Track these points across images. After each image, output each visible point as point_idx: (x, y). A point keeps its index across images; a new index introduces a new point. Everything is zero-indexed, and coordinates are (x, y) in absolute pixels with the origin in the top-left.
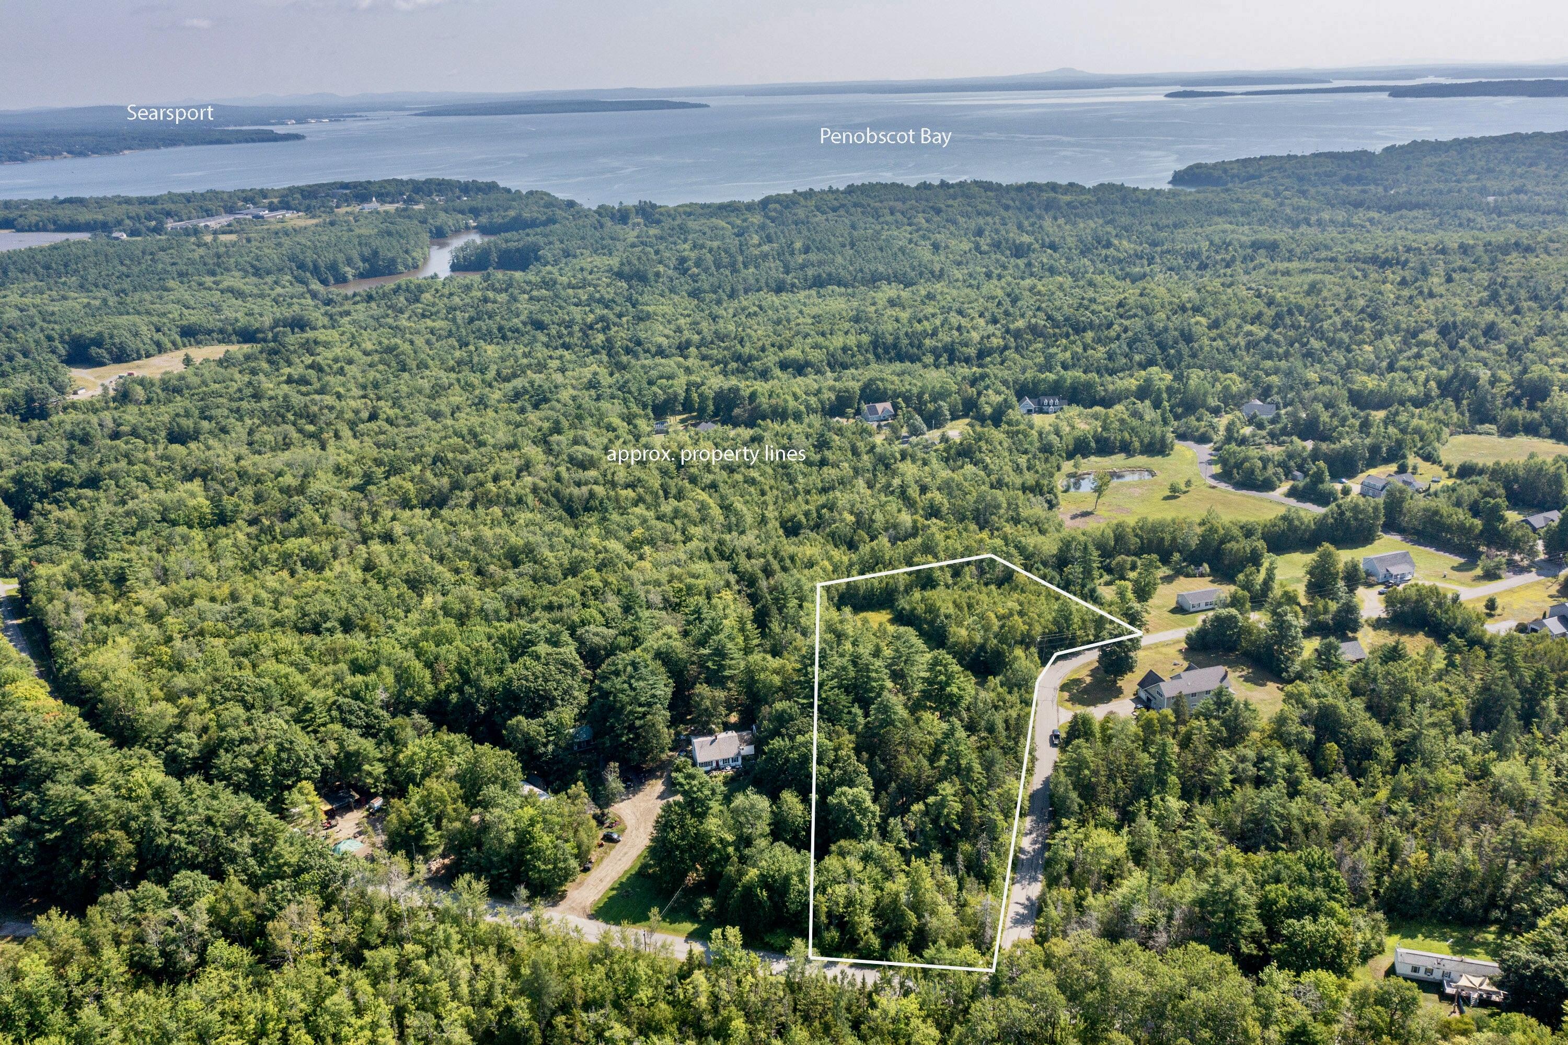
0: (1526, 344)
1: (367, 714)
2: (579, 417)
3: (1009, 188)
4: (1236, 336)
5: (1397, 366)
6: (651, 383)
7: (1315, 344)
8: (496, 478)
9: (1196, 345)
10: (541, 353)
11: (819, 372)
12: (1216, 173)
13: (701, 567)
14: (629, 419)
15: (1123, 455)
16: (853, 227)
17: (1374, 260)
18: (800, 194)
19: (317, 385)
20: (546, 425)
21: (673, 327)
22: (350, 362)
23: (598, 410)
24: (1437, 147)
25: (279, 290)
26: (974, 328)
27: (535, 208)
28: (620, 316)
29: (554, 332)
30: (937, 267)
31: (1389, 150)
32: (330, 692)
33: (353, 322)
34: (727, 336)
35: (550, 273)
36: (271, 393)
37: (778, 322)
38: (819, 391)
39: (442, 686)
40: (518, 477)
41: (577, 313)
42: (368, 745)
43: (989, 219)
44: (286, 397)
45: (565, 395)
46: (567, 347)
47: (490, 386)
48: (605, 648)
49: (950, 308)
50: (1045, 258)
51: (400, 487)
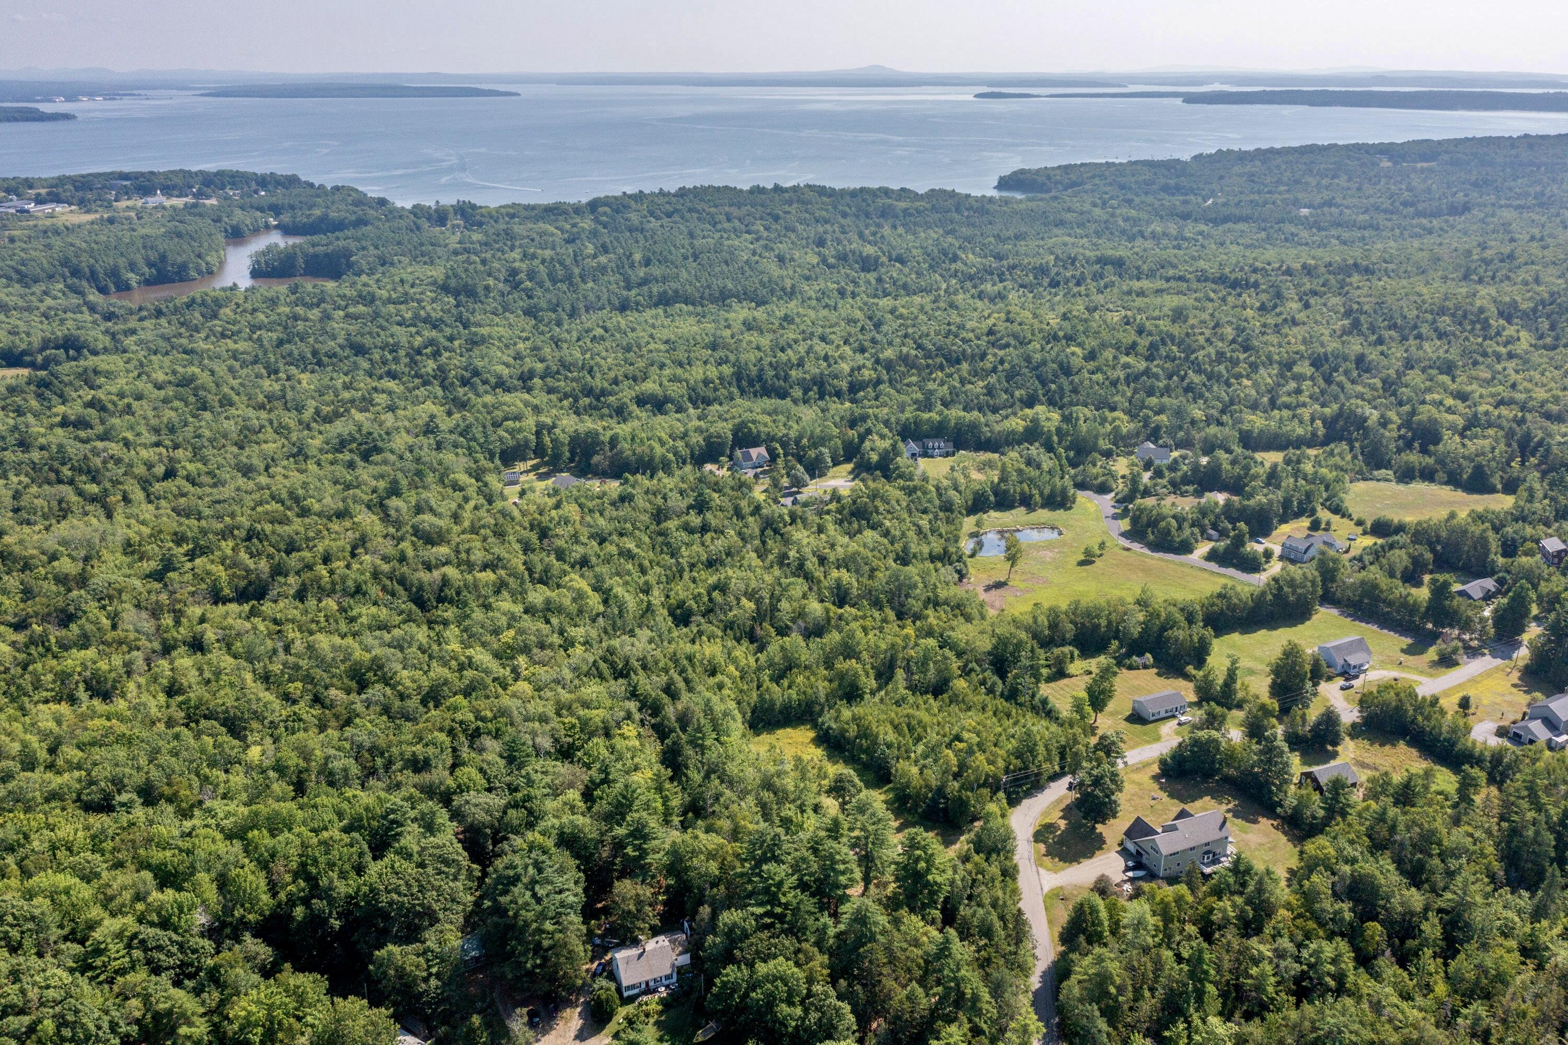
0: (1399, 377)
1: (181, 946)
2: (419, 474)
3: (843, 192)
4: (1114, 368)
5: (1279, 402)
6: (496, 425)
7: (1196, 379)
8: (326, 560)
9: (1076, 379)
10: (364, 383)
11: (680, 410)
12: (1040, 179)
13: (592, 689)
14: (478, 474)
15: (1022, 509)
16: (691, 235)
17: (1222, 280)
18: (630, 196)
19: (99, 429)
20: (382, 484)
21: (511, 352)
22: (139, 397)
23: (440, 463)
24: (1242, 157)
25: (49, 302)
26: (842, 357)
27: (343, 206)
28: (451, 339)
29: (376, 357)
30: (788, 283)
31: (1198, 158)
32: (129, 920)
33: (140, 343)
34: (574, 365)
35: (365, 285)
36: (42, 441)
37: (628, 349)
38: (685, 435)
39: (282, 896)
40: (353, 555)
41: (401, 334)
42: (182, 999)
43: (828, 227)
44: (61, 447)
45: (400, 441)
46: (393, 375)
47: (308, 428)
48: (492, 827)
49: (812, 334)
50: (895, 271)
51: (208, 573)
